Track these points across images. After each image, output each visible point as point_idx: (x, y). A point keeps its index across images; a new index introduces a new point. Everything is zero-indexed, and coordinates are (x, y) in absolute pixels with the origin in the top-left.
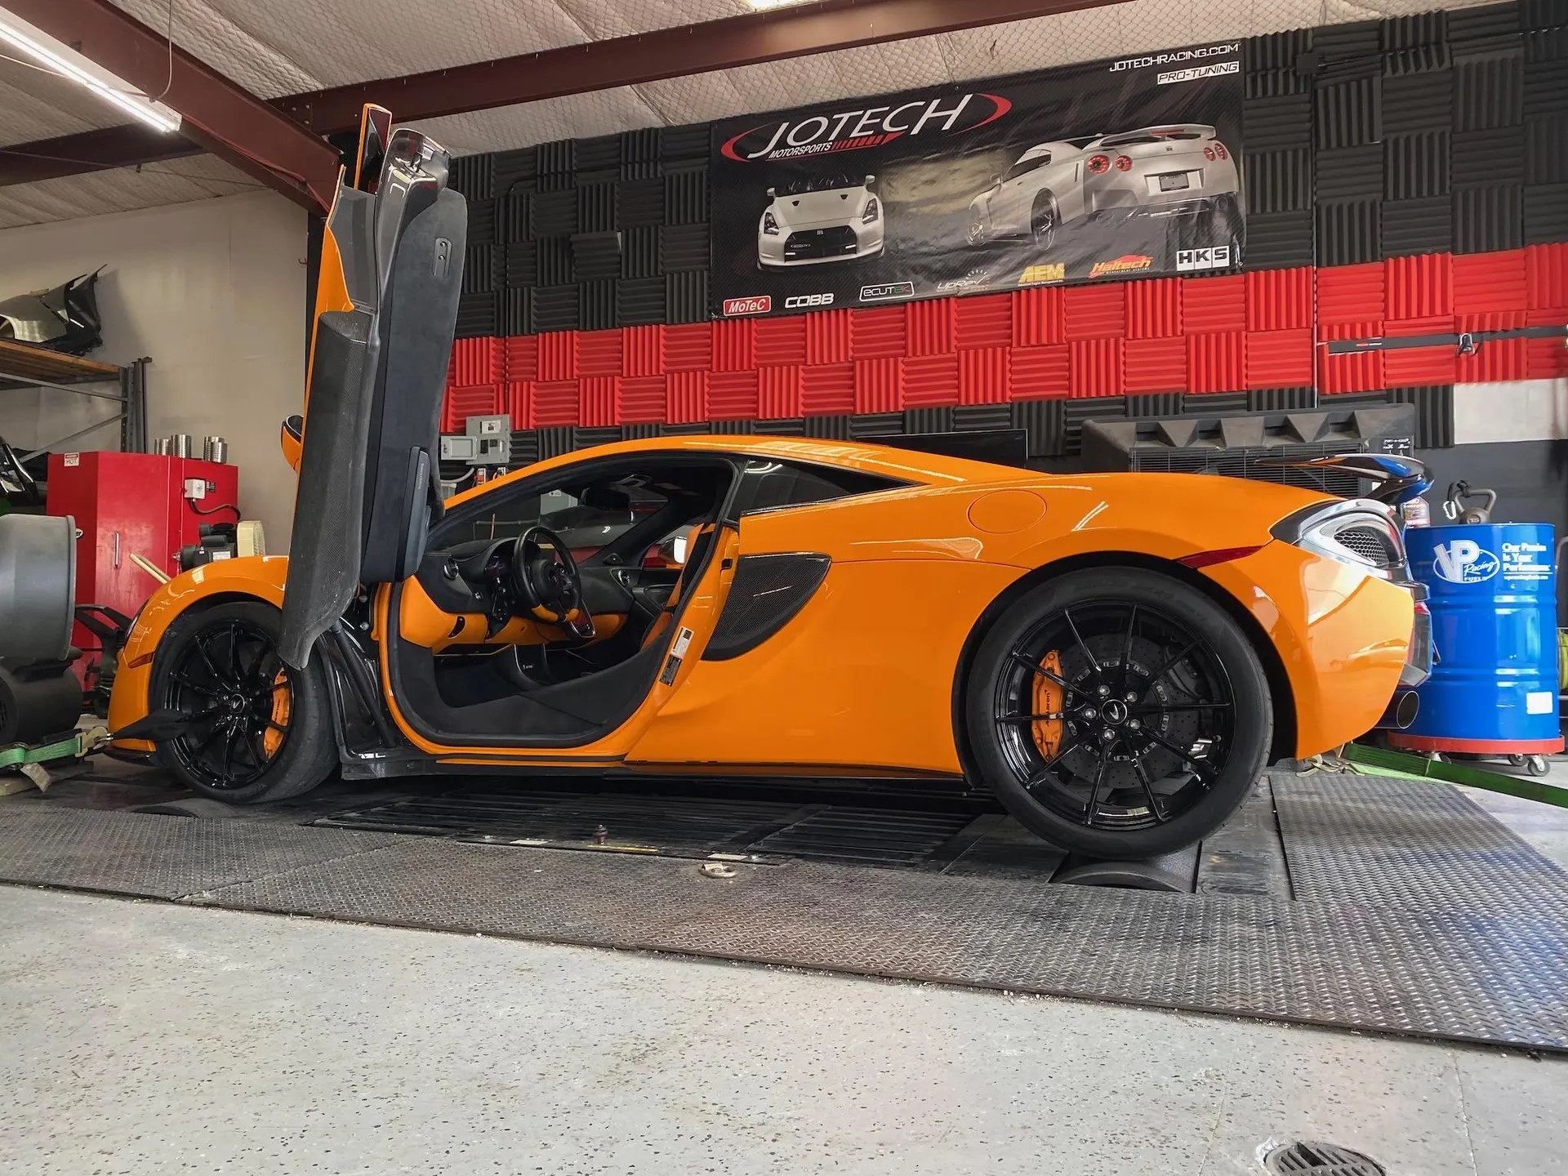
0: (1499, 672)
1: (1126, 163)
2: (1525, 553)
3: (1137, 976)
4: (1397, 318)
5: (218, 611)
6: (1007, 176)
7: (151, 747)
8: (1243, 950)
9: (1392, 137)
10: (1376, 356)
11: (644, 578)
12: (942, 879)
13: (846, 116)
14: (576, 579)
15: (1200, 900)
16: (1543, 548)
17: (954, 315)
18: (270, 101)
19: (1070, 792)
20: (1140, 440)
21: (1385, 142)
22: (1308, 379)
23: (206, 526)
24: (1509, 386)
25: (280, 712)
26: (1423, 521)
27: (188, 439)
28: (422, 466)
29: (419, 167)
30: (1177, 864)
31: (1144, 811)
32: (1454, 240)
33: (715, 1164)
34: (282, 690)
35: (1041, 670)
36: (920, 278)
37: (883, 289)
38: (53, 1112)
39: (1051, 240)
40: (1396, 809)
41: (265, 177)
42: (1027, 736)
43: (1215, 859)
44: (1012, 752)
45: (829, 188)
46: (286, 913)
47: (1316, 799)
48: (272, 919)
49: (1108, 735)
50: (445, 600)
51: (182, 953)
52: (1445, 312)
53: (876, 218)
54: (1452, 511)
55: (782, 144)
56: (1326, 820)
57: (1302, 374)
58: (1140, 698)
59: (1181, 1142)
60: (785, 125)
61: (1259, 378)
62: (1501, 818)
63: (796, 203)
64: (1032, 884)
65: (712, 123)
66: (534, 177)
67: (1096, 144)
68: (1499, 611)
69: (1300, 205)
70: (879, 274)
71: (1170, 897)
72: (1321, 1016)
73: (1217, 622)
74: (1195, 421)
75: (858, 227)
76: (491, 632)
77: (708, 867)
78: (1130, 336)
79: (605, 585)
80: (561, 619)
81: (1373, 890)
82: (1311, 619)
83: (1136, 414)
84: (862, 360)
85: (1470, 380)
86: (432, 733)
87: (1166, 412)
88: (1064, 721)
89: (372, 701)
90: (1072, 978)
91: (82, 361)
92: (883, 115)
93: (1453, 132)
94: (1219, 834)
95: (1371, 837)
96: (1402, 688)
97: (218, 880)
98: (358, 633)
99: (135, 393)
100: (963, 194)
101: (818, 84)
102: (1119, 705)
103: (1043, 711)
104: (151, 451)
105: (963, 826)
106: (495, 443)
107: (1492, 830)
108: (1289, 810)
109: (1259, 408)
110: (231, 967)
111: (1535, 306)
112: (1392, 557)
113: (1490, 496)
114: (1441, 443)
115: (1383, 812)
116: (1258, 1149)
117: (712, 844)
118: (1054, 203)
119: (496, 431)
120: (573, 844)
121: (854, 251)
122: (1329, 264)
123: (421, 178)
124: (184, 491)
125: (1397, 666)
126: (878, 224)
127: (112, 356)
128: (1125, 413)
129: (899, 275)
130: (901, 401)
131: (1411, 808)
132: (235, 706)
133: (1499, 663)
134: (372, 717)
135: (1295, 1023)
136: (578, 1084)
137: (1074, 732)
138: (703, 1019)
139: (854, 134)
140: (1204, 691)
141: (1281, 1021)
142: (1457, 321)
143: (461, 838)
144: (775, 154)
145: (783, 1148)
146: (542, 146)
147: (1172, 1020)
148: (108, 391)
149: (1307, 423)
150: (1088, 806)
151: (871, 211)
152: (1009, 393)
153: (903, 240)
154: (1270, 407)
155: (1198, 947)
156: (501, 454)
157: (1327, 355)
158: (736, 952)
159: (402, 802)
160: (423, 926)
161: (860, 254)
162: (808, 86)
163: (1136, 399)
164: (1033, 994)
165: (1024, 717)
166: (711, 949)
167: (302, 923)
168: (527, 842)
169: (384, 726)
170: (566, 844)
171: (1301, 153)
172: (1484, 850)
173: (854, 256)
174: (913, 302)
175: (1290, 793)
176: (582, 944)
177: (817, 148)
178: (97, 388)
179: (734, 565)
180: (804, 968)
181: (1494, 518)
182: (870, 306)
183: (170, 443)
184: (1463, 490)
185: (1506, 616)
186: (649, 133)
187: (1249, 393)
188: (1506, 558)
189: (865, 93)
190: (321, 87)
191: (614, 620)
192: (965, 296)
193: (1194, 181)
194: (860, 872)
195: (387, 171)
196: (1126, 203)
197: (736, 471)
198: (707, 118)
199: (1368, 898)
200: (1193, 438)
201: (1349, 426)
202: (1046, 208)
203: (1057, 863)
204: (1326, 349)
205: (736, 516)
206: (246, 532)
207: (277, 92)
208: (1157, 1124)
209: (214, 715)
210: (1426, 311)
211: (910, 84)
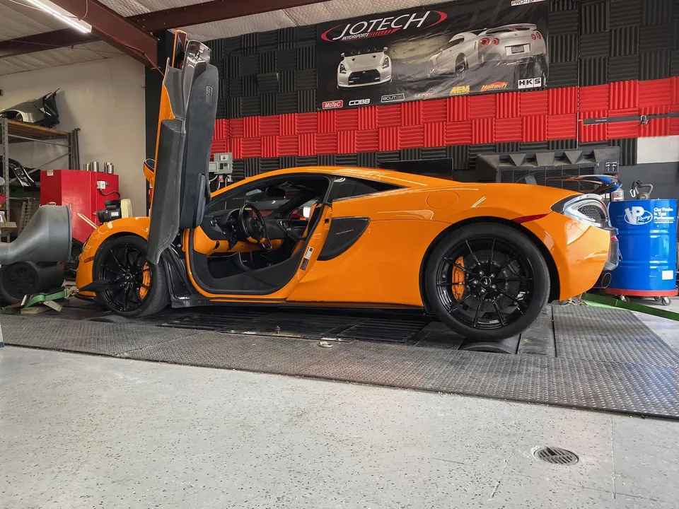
0: (651, 262)
1: (497, 41)
2: (664, 212)
3: (491, 386)
4: (614, 109)
5: (120, 239)
6: (444, 47)
7: (94, 295)
8: (534, 377)
9: (614, 28)
10: (604, 125)
11: (291, 224)
12: (415, 348)
13: (375, 21)
14: (264, 226)
15: (518, 357)
16: (672, 210)
17: (422, 108)
18: (127, 18)
19: (467, 313)
20: (501, 162)
21: (611, 31)
22: (574, 136)
23: (107, 202)
24: (662, 138)
25: (146, 280)
26: (621, 198)
27: (98, 164)
28: (202, 181)
29: (199, 56)
30: (510, 343)
31: (496, 321)
32: (640, 75)
33: (330, 453)
34: (147, 272)
35: (456, 265)
36: (407, 92)
37: (391, 97)
38: (86, 434)
39: (463, 76)
40: (604, 320)
41: (127, 51)
42: (450, 291)
43: (526, 340)
44: (444, 298)
45: (368, 53)
46: (158, 361)
47: (571, 316)
48: (152, 363)
49: (483, 291)
50: (212, 235)
51: (121, 376)
52: (634, 106)
53: (388, 66)
54: (634, 193)
55: (347, 34)
56: (574, 324)
57: (572, 134)
58: (496, 276)
59: (504, 446)
60: (349, 25)
61: (553, 135)
62: (647, 324)
63: (353, 60)
64: (451, 350)
65: (317, 25)
66: (240, 49)
67: (484, 33)
68: (652, 237)
69: (573, 59)
70: (390, 90)
71: (506, 356)
72: (561, 402)
73: (528, 245)
74: (525, 154)
75: (380, 70)
76: (230, 247)
77: (321, 343)
78: (498, 117)
79: (275, 227)
80: (259, 242)
81: (589, 353)
82: (568, 243)
83: (500, 151)
84: (382, 128)
85: (644, 136)
86: (208, 289)
87: (513, 151)
88: (465, 286)
89: (183, 276)
90: (465, 387)
91: (52, 130)
92: (392, 21)
93: (641, 26)
94: (528, 330)
95: (591, 331)
96: (604, 271)
97: (129, 348)
98: (176, 249)
99: (74, 143)
100: (427, 55)
101: (363, 7)
102: (488, 279)
103: (456, 281)
104: (82, 169)
105: (423, 327)
106: (226, 165)
107: (642, 328)
108: (559, 320)
109: (553, 149)
110: (140, 382)
111: (674, 103)
112: (603, 217)
113: (650, 187)
114: (631, 163)
115: (597, 321)
116: (532, 449)
117: (322, 334)
118: (465, 59)
119: (226, 159)
120: (267, 334)
121: (379, 80)
122: (585, 85)
123: (200, 61)
124: (97, 186)
125: (603, 262)
126: (389, 69)
127: (63, 128)
128: (495, 151)
129: (398, 90)
130: (399, 146)
131: (610, 319)
132: (128, 278)
133: (652, 258)
134: (184, 282)
135: (551, 404)
136: (278, 425)
137: (469, 290)
138: (323, 401)
139: (378, 29)
140: (522, 273)
141: (545, 404)
142: (640, 110)
143: (222, 331)
144: (344, 38)
145: (355, 448)
146: (244, 35)
147: (504, 403)
148: (62, 143)
149: (573, 155)
150: (474, 319)
151: (386, 63)
152: (445, 142)
153: (400, 76)
154: (557, 148)
155: (516, 376)
156: (229, 169)
157: (583, 125)
158: (334, 376)
159: (196, 316)
160: (212, 366)
161: (381, 82)
162: (359, 8)
163: (500, 144)
164: (450, 393)
165: (449, 284)
166: (325, 375)
167: (164, 365)
168: (249, 333)
169: (188, 286)
170: (264, 334)
171: (574, 36)
172: (637, 337)
173: (379, 83)
174: (404, 102)
175: (560, 313)
176: (274, 373)
177: (362, 35)
178: (57, 142)
179: (330, 221)
180: (361, 383)
181: (652, 197)
182: (386, 104)
183: (90, 165)
184: (639, 185)
185: (655, 238)
186: (290, 29)
187: (548, 142)
188: (655, 214)
189: (383, 11)
190: (149, 11)
191: (279, 241)
192: (427, 100)
193: (526, 49)
194: (382, 345)
195: (186, 59)
196: (496, 59)
197: (330, 182)
198: (315, 22)
199: (587, 356)
200: (524, 162)
201: (591, 156)
202: (462, 62)
203: (462, 342)
204: (582, 123)
205: (330, 201)
206: (125, 204)
207: (131, 13)
208: (495, 441)
209: (119, 282)
210: (626, 106)
211: (403, 7)
